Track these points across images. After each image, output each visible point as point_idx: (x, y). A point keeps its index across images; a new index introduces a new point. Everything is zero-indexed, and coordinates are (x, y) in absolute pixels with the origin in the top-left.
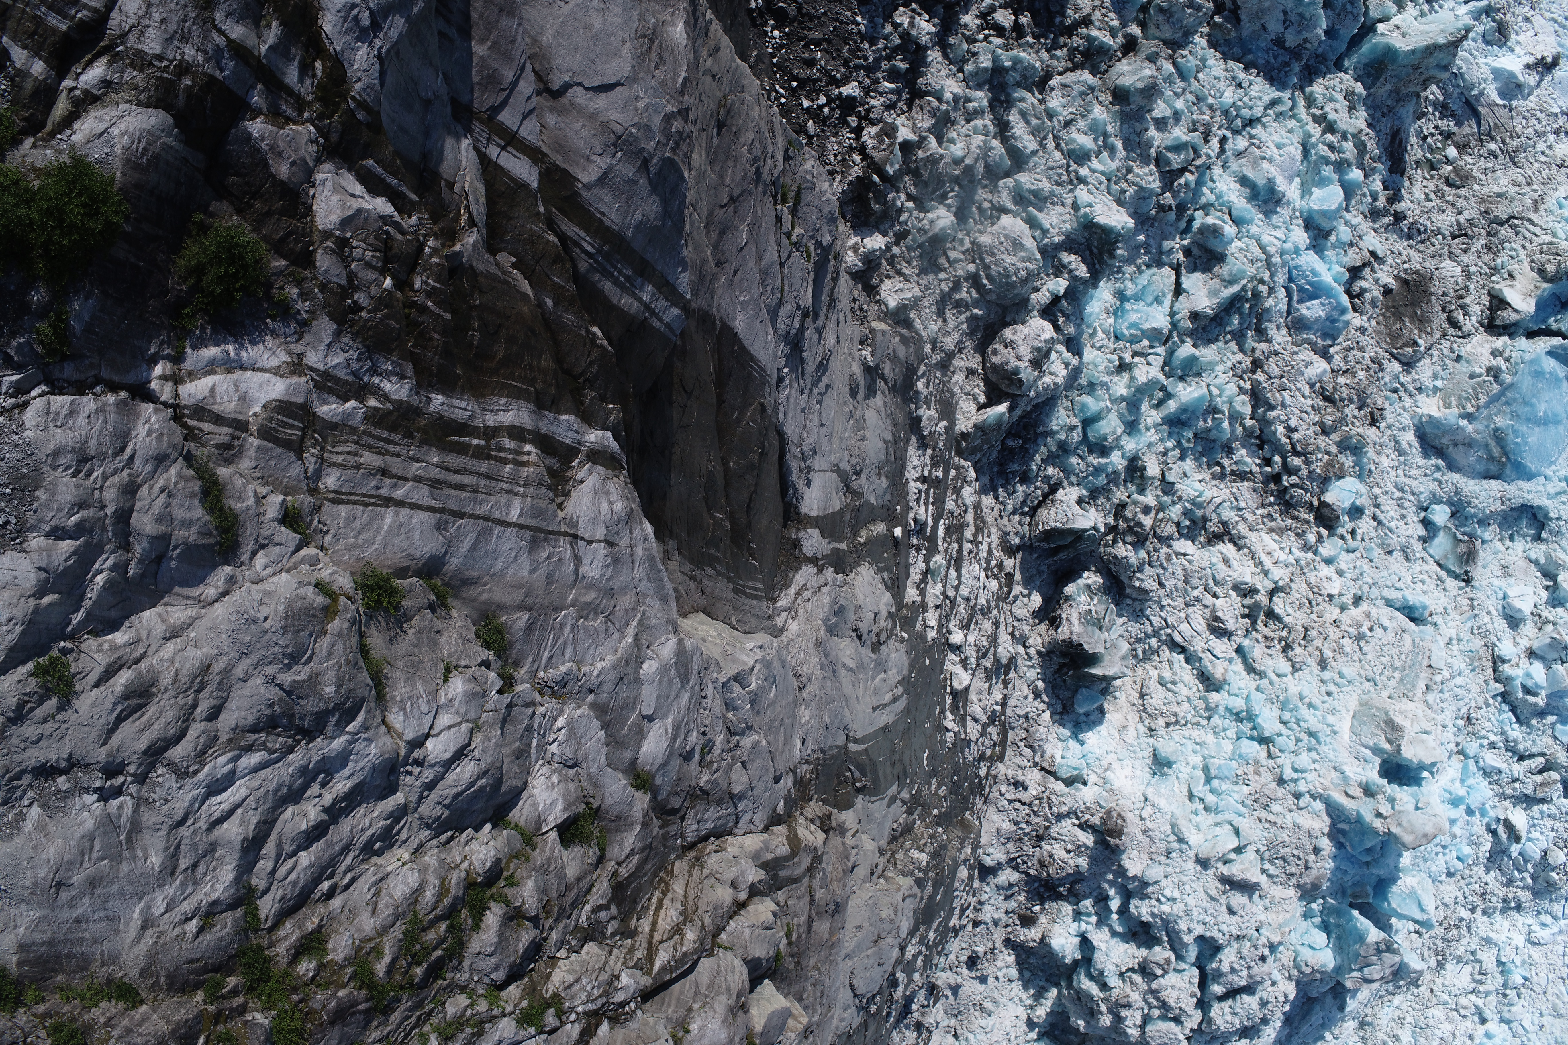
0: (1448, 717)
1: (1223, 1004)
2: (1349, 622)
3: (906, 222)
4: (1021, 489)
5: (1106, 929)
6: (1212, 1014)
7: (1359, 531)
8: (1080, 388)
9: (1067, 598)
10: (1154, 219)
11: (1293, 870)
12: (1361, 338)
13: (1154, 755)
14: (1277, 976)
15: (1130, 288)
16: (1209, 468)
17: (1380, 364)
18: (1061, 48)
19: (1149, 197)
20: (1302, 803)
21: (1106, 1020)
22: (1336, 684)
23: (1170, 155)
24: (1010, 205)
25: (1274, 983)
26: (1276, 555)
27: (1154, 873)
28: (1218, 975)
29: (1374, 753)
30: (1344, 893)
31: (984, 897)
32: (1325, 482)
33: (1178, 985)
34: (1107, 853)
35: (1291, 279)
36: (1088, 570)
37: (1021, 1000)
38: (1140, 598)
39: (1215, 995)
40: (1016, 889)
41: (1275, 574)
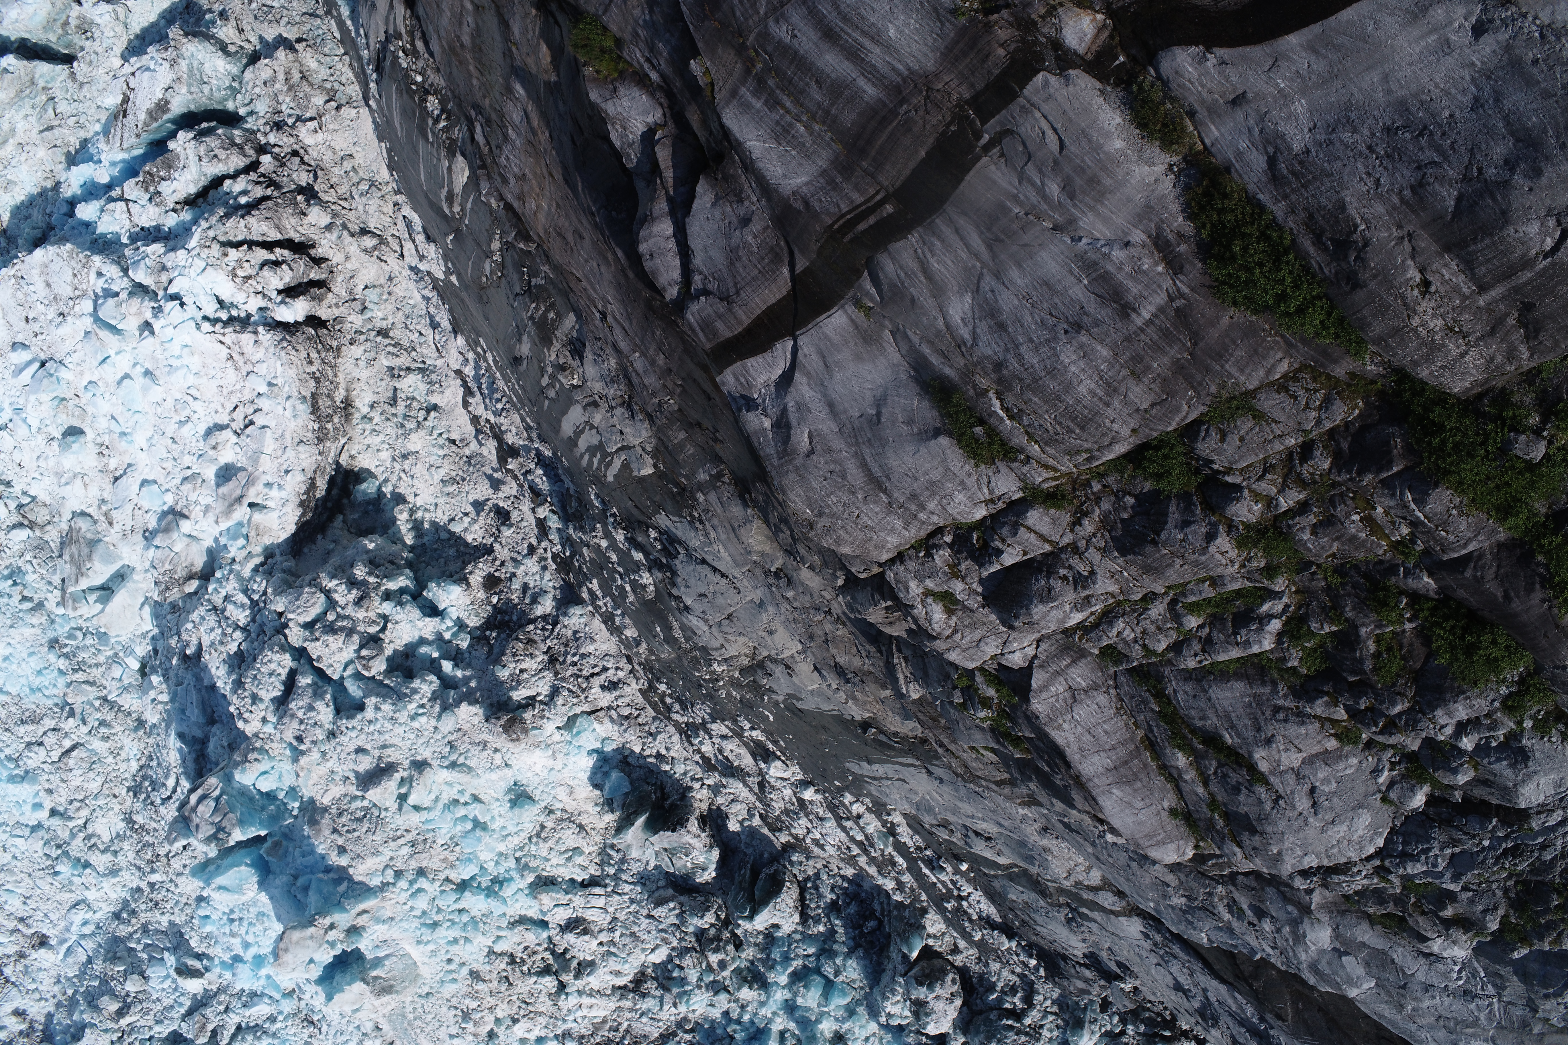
1: (287, 672)
2: (486, 1018)
4: (830, 897)
5: (431, 639)
6: (287, 656)
8: (858, 1003)
9: (711, 847)
11: (343, 819)
13: (530, 798)
14: (269, 729)
16: (697, 1023)
20: (390, 872)
21: (360, 572)
22: (451, 972)
25: (264, 721)
26: (586, 1010)
27: (448, 723)
28: (317, 694)
29: (377, 958)
30: (286, 836)
31: (547, 576)
33: (338, 655)
34: (495, 700)
36: (714, 879)
37: (426, 510)
38: (656, 894)
39: (303, 674)
40: (527, 601)
41: (573, 1000)
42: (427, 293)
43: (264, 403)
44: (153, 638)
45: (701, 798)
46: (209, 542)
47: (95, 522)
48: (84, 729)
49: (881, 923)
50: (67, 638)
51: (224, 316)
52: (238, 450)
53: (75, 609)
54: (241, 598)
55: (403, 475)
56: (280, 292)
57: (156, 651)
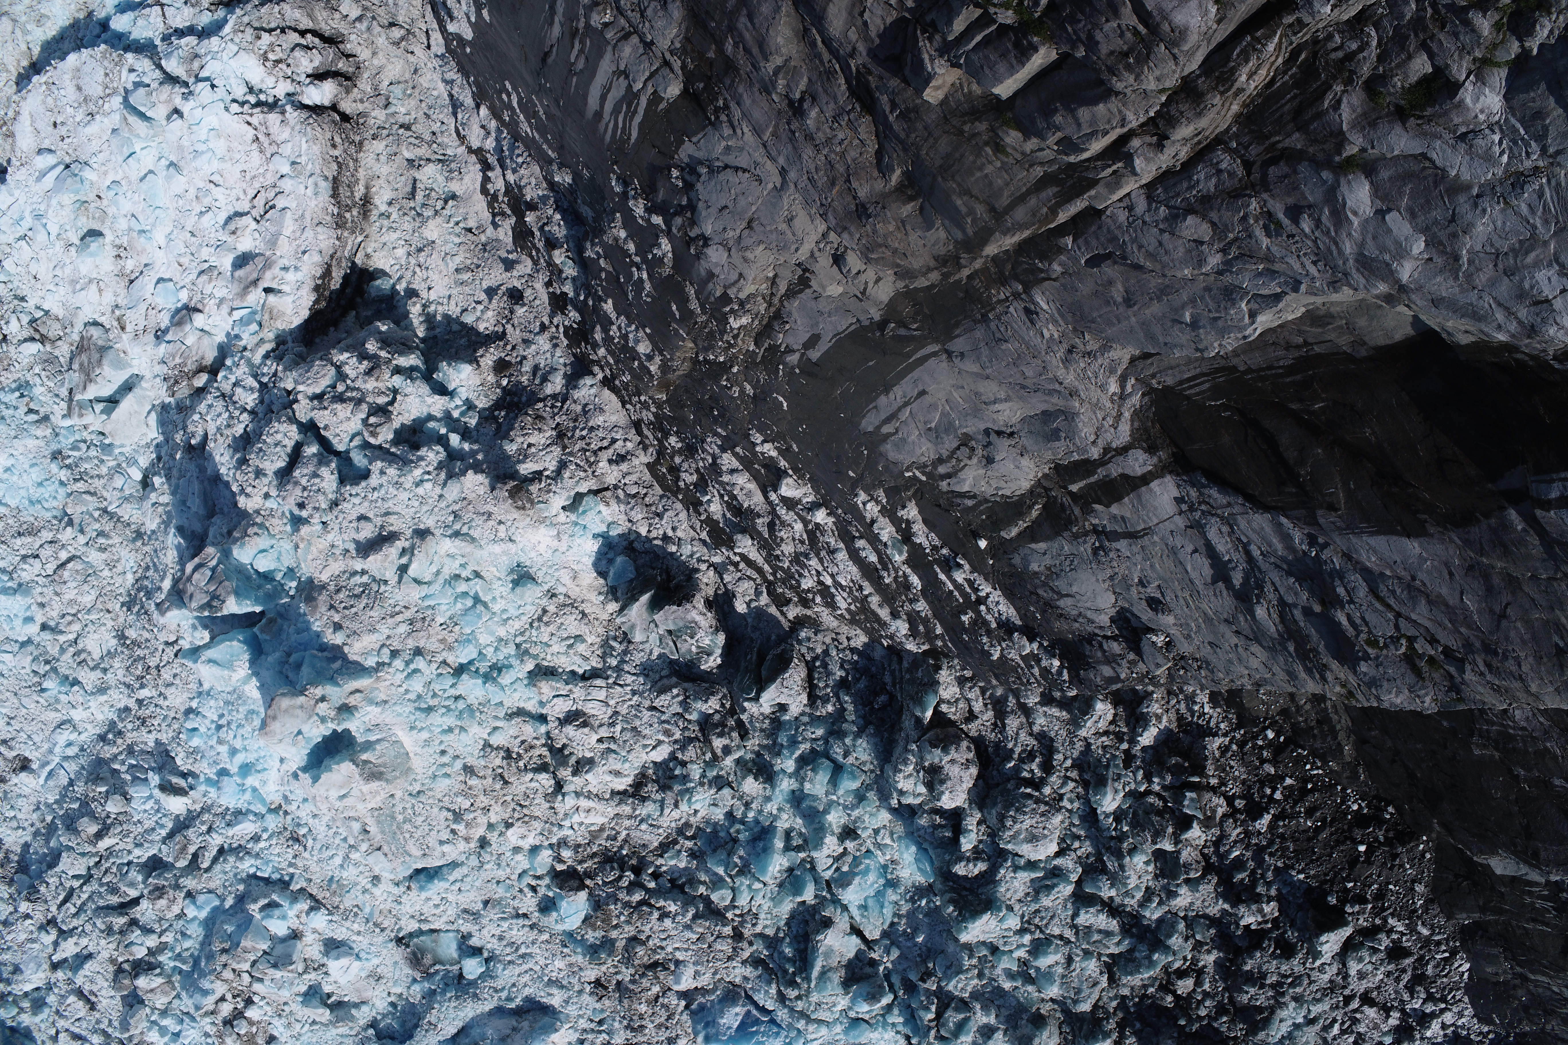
0: (319, 827)
1: (293, 443)
2: (479, 820)
3: (1134, 773)
4: (839, 674)
5: (439, 415)
6: (294, 428)
7: (530, 894)
8: (868, 788)
9: (717, 630)
10: (924, 962)
11: (341, 596)
12: (667, 1034)
13: (534, 580)
14: (271, 504)
15: (892, 896)
16: (698, 828)
17: (633, 1030)
18: (1115, 1009)
19: (944, 973)
20: (386, 652)
21: (371, 346)
22: (444, 765)
23: (962, 1016)
24: (1058, 862)
25: (267, 496)
26: (583, 815)
27: (453, 491)
28: (322, 461)
29: (368, 742)
30: (281, 615)
31: (558, 352)
32: (597, 904)
33: (345, 425)
34: (501, 472)
35: (773, 1021)
36: (719, 667)
37: (441, 304)
38: (659, 684)
39: (308, 444)
40: (537, 381)
41: (570, 801)
42: (452, 75)
43: (287, 185)
44: (157, 446)
45: (707, 579)
46: (221, 338)
47: (107, 331)
48: (82, 540)
49: (892, 697)
50: (71, 449)
51: (253, 99)
52: (257, 235)
53: (81, 416)
54: (251, 382)
55: (418, 269)
56: (308, 76)
57: (159, 458)
